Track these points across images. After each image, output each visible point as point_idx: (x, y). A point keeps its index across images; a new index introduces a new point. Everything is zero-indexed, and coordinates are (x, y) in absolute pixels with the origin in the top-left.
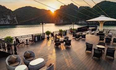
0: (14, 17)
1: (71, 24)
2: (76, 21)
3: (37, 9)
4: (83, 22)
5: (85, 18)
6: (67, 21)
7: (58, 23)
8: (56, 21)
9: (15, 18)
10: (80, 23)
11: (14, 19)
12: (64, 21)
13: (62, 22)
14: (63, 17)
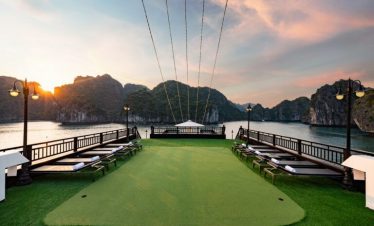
1: (108, 122)
6: (98, 115)
12: (88, 115)
13: (83, 117)
14: (86, 106)
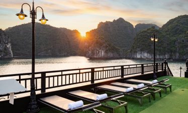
0: (7, 43)
1: (121, 58)
2: (131, 52)
3: (52, 27)
4: (146, 55)
5: (149, 47)
6: (113, 52)
7: (95, 57)
8: (90, 52)
9: (8, 46)
10: (139, 56)
11: (6, 49)
12: (106, 52)
13: (103, 54)
14: (104, 45)
